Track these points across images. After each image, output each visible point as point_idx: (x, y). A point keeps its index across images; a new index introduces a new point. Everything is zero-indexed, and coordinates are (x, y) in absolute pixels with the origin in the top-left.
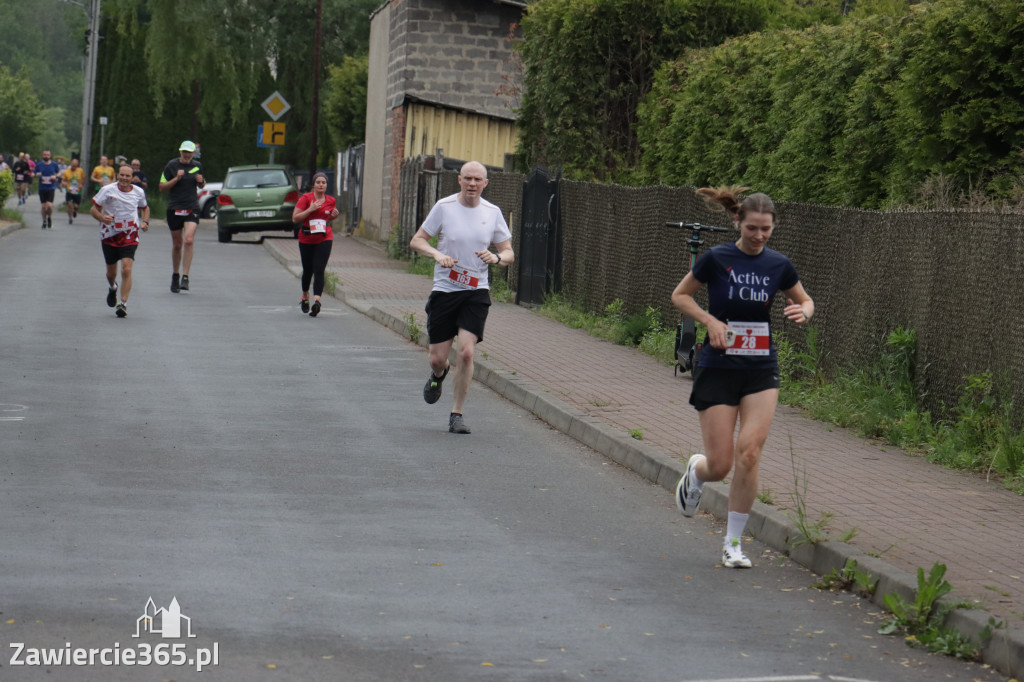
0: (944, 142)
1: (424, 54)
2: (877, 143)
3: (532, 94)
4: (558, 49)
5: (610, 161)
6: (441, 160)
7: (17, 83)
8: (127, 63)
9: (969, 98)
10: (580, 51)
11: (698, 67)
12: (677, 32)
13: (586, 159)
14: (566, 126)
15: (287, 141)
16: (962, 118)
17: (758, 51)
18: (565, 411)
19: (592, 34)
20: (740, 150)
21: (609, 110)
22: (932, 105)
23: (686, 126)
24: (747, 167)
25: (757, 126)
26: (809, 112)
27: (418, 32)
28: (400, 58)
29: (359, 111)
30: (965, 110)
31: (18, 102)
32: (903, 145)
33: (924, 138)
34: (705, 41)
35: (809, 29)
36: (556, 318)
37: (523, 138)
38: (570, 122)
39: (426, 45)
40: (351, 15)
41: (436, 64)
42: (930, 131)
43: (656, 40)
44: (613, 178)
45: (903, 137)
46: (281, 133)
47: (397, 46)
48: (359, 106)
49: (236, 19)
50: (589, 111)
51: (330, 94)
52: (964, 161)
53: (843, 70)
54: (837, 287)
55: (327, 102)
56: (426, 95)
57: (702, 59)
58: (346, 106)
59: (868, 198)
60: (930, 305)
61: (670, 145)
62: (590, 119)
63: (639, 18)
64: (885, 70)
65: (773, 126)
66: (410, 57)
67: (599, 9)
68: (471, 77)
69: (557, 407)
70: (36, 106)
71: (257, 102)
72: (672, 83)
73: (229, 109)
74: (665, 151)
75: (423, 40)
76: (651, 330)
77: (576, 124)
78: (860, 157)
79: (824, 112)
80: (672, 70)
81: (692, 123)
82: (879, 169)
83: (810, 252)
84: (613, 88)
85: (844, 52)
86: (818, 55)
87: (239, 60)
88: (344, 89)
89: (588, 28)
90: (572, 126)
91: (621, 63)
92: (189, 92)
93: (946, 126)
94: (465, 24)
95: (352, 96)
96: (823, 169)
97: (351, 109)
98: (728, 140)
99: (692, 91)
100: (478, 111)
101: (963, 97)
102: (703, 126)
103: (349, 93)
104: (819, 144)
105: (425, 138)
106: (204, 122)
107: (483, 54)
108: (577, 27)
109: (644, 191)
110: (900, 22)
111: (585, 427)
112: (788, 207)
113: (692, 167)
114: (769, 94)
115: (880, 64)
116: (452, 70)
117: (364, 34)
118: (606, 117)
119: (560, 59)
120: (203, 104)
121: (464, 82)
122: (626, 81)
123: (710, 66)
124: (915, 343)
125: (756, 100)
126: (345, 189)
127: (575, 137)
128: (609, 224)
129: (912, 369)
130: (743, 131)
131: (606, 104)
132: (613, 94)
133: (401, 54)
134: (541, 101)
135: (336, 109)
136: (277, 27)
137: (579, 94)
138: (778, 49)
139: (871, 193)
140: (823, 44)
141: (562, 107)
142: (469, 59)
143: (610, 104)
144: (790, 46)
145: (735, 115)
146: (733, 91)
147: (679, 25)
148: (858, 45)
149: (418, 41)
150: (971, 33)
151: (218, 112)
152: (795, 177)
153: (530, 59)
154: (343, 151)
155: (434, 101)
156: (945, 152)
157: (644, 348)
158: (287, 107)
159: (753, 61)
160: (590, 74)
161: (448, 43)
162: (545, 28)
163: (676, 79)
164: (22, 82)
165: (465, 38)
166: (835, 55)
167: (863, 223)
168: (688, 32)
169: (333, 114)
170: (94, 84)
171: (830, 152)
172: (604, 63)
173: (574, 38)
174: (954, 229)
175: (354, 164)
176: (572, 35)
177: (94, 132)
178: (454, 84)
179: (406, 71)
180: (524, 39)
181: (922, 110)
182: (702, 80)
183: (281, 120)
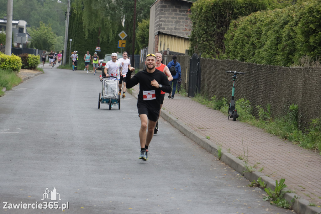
0: (311, 46)
1: (165, 19)
2: (292, 46)
3: (194, 31)
4: (201, 17)
5: (218, 52)
6: (169, 52)
7: (47, 29)
8: (78, 22)
9: (319, 32)
10: (208, 17)
11: (242, 22)
12: (239, 11)
13: (210, 51)
14: (204, 41)
15: (126, 46)
16: (316, 38)
17: (259, 17)
18: (189, 130)
19: (212, 12)
20: (253, 48)
21: (217, 36)
22: (307, 34)
23: (238, 41)
24: (255, 54)
25: (257, 41)
26: (272, 36)
27: (163, 12)
28: (158, 20)
29: (147, 37)
30: (317, 35)
31: (47, 34)
32: (298, 47)
33: (304, 44)
34: (247, 14)
35: (274, 10)
36: (198, 101)
37: (192, 45)
38: (205, 40)
39: (166, 16)
40: (146, 7)
41: (169, 22)
42: (307, 42)
43: (232, 14)
44: (219, 57)
45: (299, 44)
46: (124, 44)
47: (157, 16)
48: (147, 35)
49: (110, 8)
50: (211, 36)
51: (138, 31)
52: (317, 51)
53: (282, 23)
54: (276, 91)
55: (137, 34)
56: (166, 31)
57: (244, 20)
58: (143, 35)
59: (289, 63)
60: (302, 97)
61: (233, 47)
62: (211, 38)
63: (227, 7)
64: (294, 23)
65: (263, 41)
66: (161, 19)
67: (214, 4)
68: (179, 26)
69: (187, 129)
70: (53, 36)
71: (117, 34)
72: (235, 27)
73: (109, 36)
74: (232, 49)
75: (165, 14)
76: (224, 105)
77: (207, 40)
78: (286, 50)
79: (276, 36)
80: (234, 23)
81: (240, 40)
82: (292, 54)
83: (269, 80)
84: (218, 29)
85: (283, 17)
86: (275, 18)
87: (111, 21)
88: (142, 30)
89: (211, 10)
90: (206, 41)
91: (221, 21)
92: (96, 31)
93: (311, 41)
94: (178, 9)
95: (145, 32)
96: (276, 54)
97: (144, 36)
98: (249, 45)
99: (240, 30)
100: (181, 36)
101: (317, 31)
102: (243, 41)
103: (144, 31)
104: (274, 46)
105: (164, 45)
106: (101, 40)
107: (183, 18)
108: (207, 10)
109: (223, 61)
110: (299, 8)
111: (194, 135)
112: (263, 66)
113: (239, 54)
114: (261, 31)
115: (293, 21)
116: (174, 24)
117: (149, 12)
118: (216, 38)
119: (202, 20)
120: (100, 35)
121: (177, 27)
122: (222, 26)
123: (245, 22)
124: (298, 109)
125: (258, 33)
126: (143, 61)
127: (207, 44)
128: (214, 72)
129: (297, 117)
130: (254, 42)
131: (216, 34)
132: (219, 31)
133: (158, 19)
134: (196, 33)
135: (140, 36)
136: (123, 10)
137: (208, 31)
138: (264, 16)
139: (289, 62)
140: (277, 15)
141: (203, 35)
142: (179, 20)
143: (218, 34)
144: (268, 16)
145: (252, 37)
146: (251, 29)
147: (239, 9)
148: (287, 15)
149: (163, 15)
150: (319, 11)
151: (105, 37)
152: (267, 57)
153: (193, 20)
154: (142, 49)
155: (167, 33)
156: (311, 49)
157: (222, 110)
158: (126, 35)
159: (257, 20)
160: (211, 24)
161: (172, 15)
162: (198, 10)
163: (236, 26)
164: (49, 28)
165: (178, 14)
166: (280, 18)
167: (284, 71)
168: (242, 11)
169: (139, 38)
170: (68, 29)
171: (278, 49)
172: (215, 21)
173: (206, 13)
174: (309, 73)
175: (145, 53)
176: (206, 12)
177: (68, 43)
178: (174, 28)
179: (159, 24)
180: (192, 14)
181: (304, 35)
182: (243, 26)
183: (124, 40)
